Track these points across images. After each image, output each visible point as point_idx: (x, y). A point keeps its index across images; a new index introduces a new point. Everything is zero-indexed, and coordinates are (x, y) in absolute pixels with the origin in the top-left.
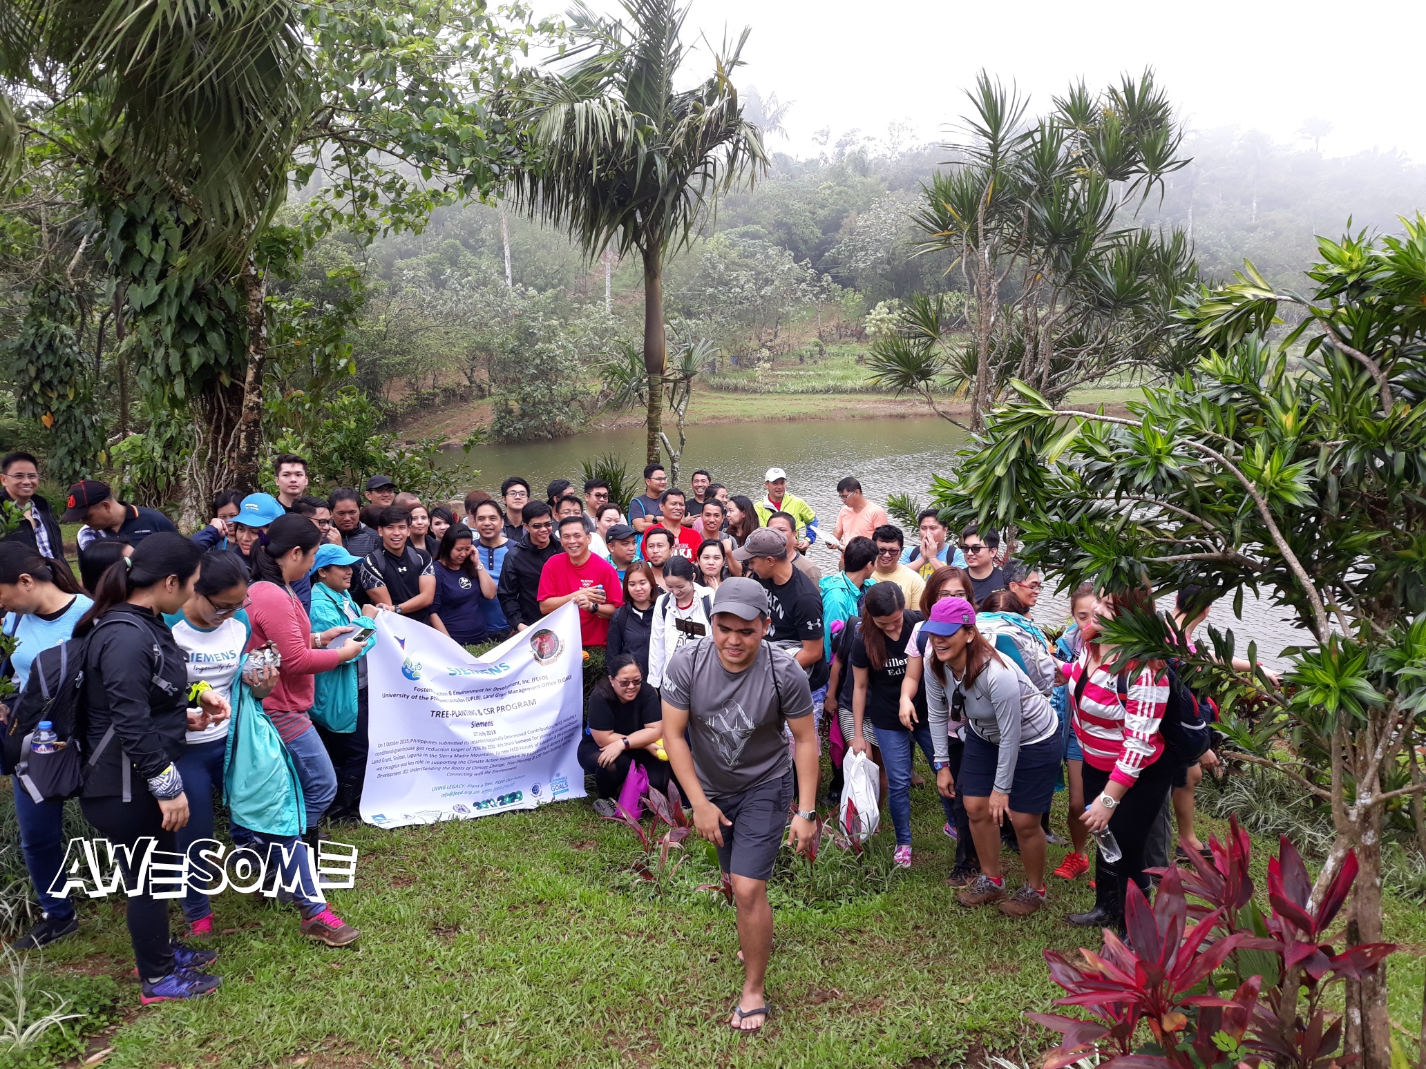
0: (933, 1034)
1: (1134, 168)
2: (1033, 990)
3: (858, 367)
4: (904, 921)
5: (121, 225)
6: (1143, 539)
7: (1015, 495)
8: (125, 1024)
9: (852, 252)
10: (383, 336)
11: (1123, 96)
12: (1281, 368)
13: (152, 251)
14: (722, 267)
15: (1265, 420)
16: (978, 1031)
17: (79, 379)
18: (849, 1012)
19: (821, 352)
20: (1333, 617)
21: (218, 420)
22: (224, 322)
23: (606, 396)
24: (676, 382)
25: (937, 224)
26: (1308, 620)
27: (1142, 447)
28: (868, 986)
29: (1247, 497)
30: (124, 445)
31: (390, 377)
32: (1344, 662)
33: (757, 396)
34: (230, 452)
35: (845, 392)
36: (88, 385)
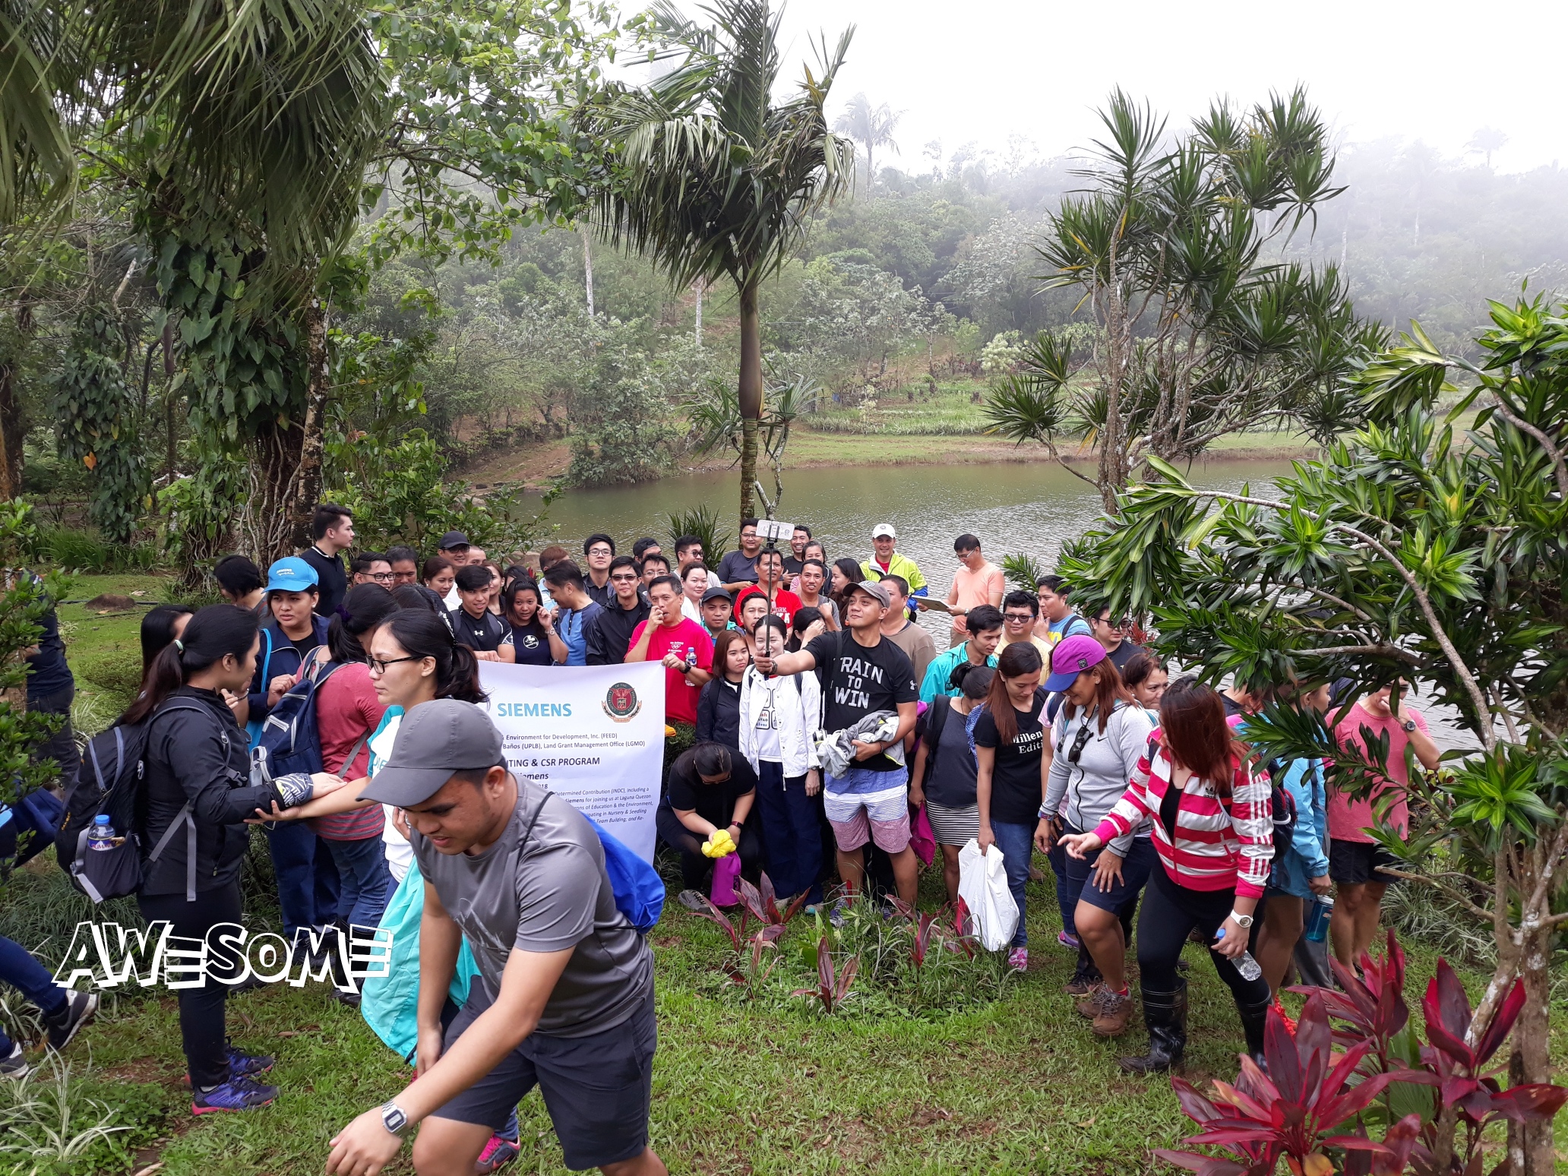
0: (1051, 1161)
1: (1282, 196)
2: (1160, 1113)
3: (973, 406)
4: (1020, 1033)
5: (174, 253)
6: (1290, 628)
7: (1149, 581)
8: (176, 1136)
9: (969, 278)
10: (453, 370)
11: (1271, 116)
12: (1446, 443)
13: (206, 281)
14: (824, 294)
15: (1427, 500)
16: (1099, 1159)
17: (125, 417)
18: (958, 1135)
19: (932, 389)
20: (1499, 718)
21: (275, 465)
22: (282, 359)
23: (695, 437)
24: (773, 426)
25: (1065, 257)
26: (1470, 721)
27: (1290, 534)
28: (979, 1106)
29: (1405, 588)
30: (172, 490)
31: (460, 414)
32: (1511, 773)
33: (861, 437)
34: (287, 500)
35: (958, 433)
36: (134, 422)
